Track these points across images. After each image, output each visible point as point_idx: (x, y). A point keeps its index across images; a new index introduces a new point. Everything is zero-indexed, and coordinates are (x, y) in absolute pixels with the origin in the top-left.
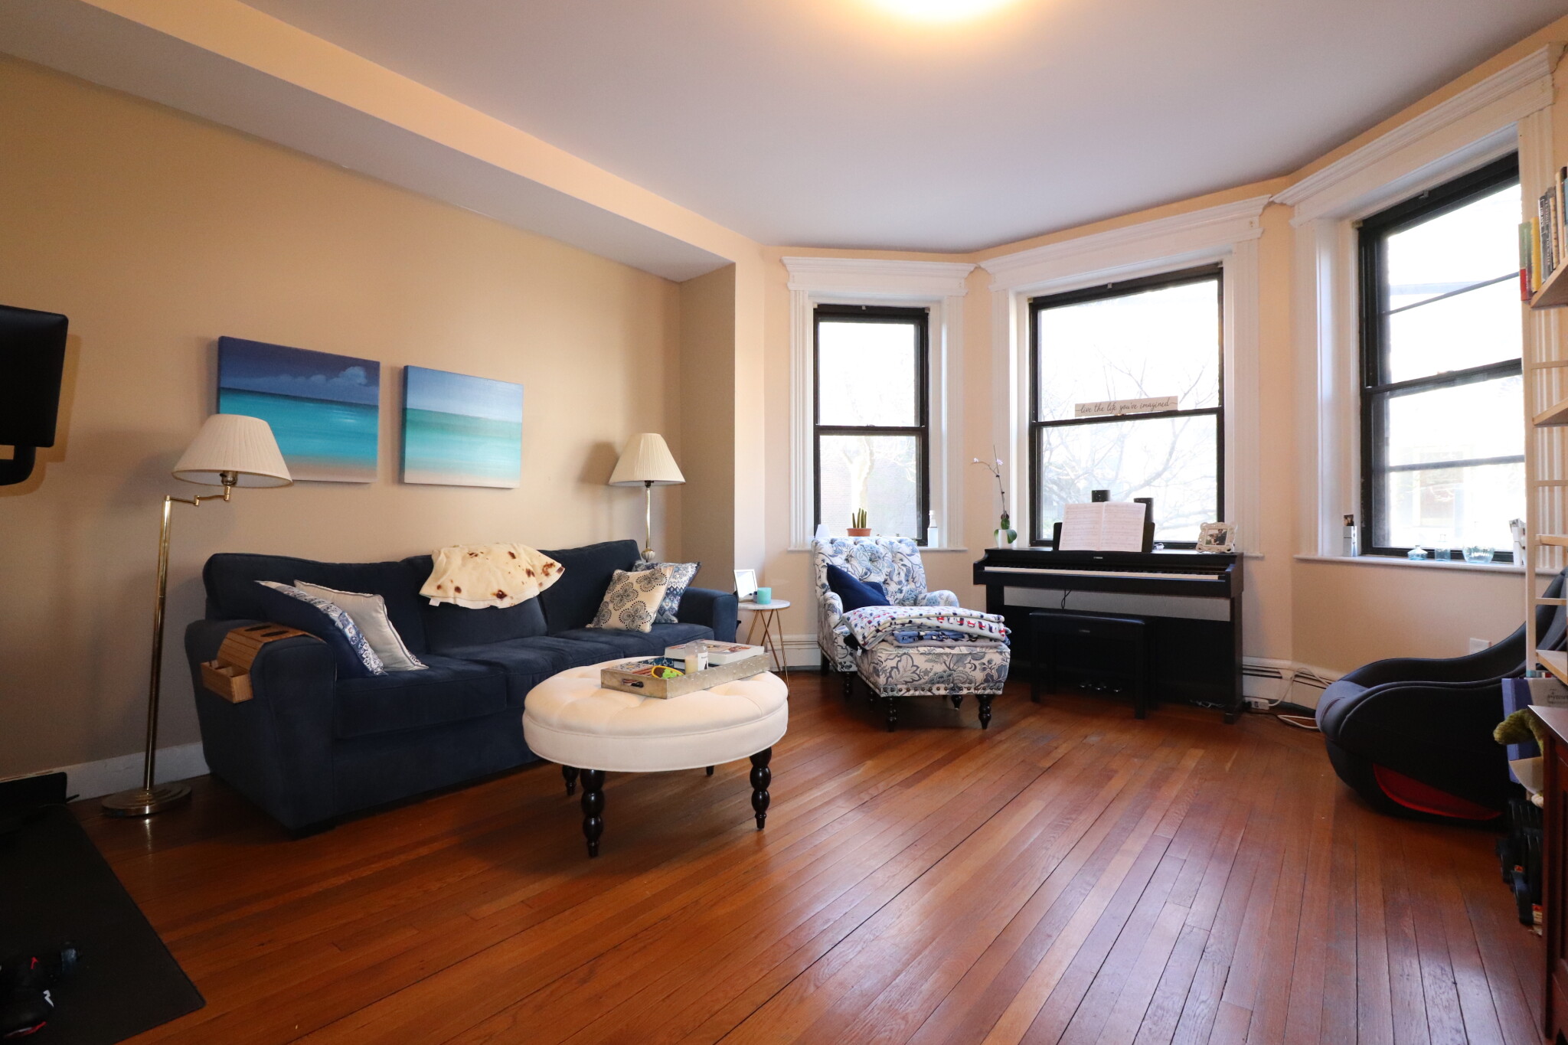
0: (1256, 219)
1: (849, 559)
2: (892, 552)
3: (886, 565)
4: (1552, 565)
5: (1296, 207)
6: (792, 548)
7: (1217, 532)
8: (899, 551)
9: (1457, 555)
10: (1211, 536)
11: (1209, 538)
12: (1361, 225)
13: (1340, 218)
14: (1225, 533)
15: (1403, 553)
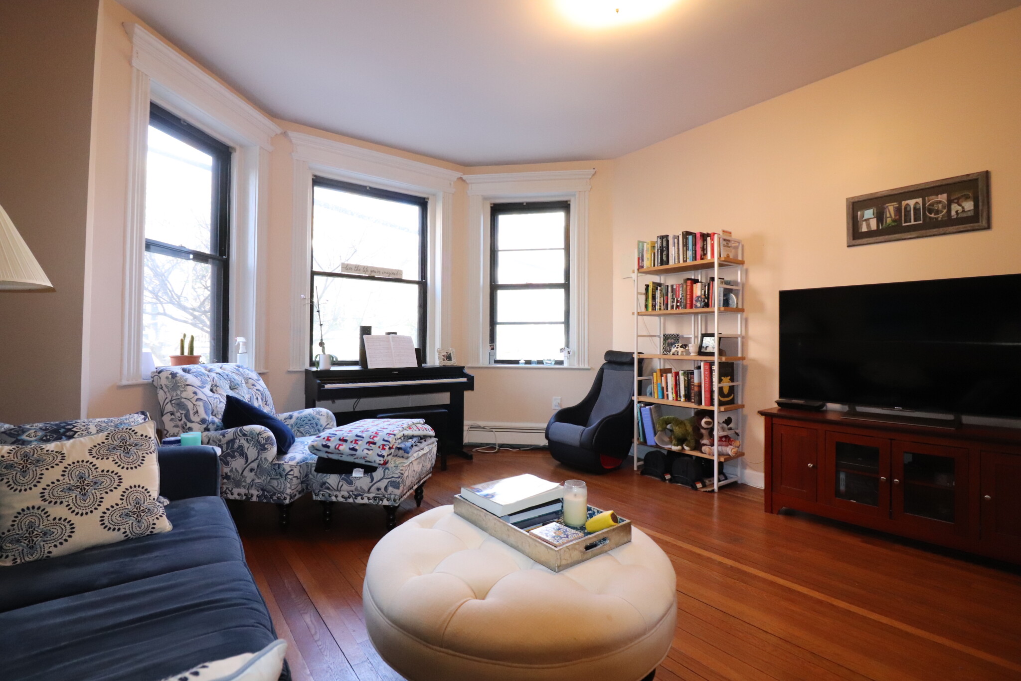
0: (452, 183)
1: (214, 389)
2: (244, 378)
3: (245, 391)
4: (584, 366)
5: (470, 185)
6: (125, 382)
7: (445, 354)
8: (250, 377)
9: (540, 362)
10: (444, 356)
11: (443, 357)
12: (492, 206)
13: (485, 199)
14: (450, 354)
15: (517, 362)
